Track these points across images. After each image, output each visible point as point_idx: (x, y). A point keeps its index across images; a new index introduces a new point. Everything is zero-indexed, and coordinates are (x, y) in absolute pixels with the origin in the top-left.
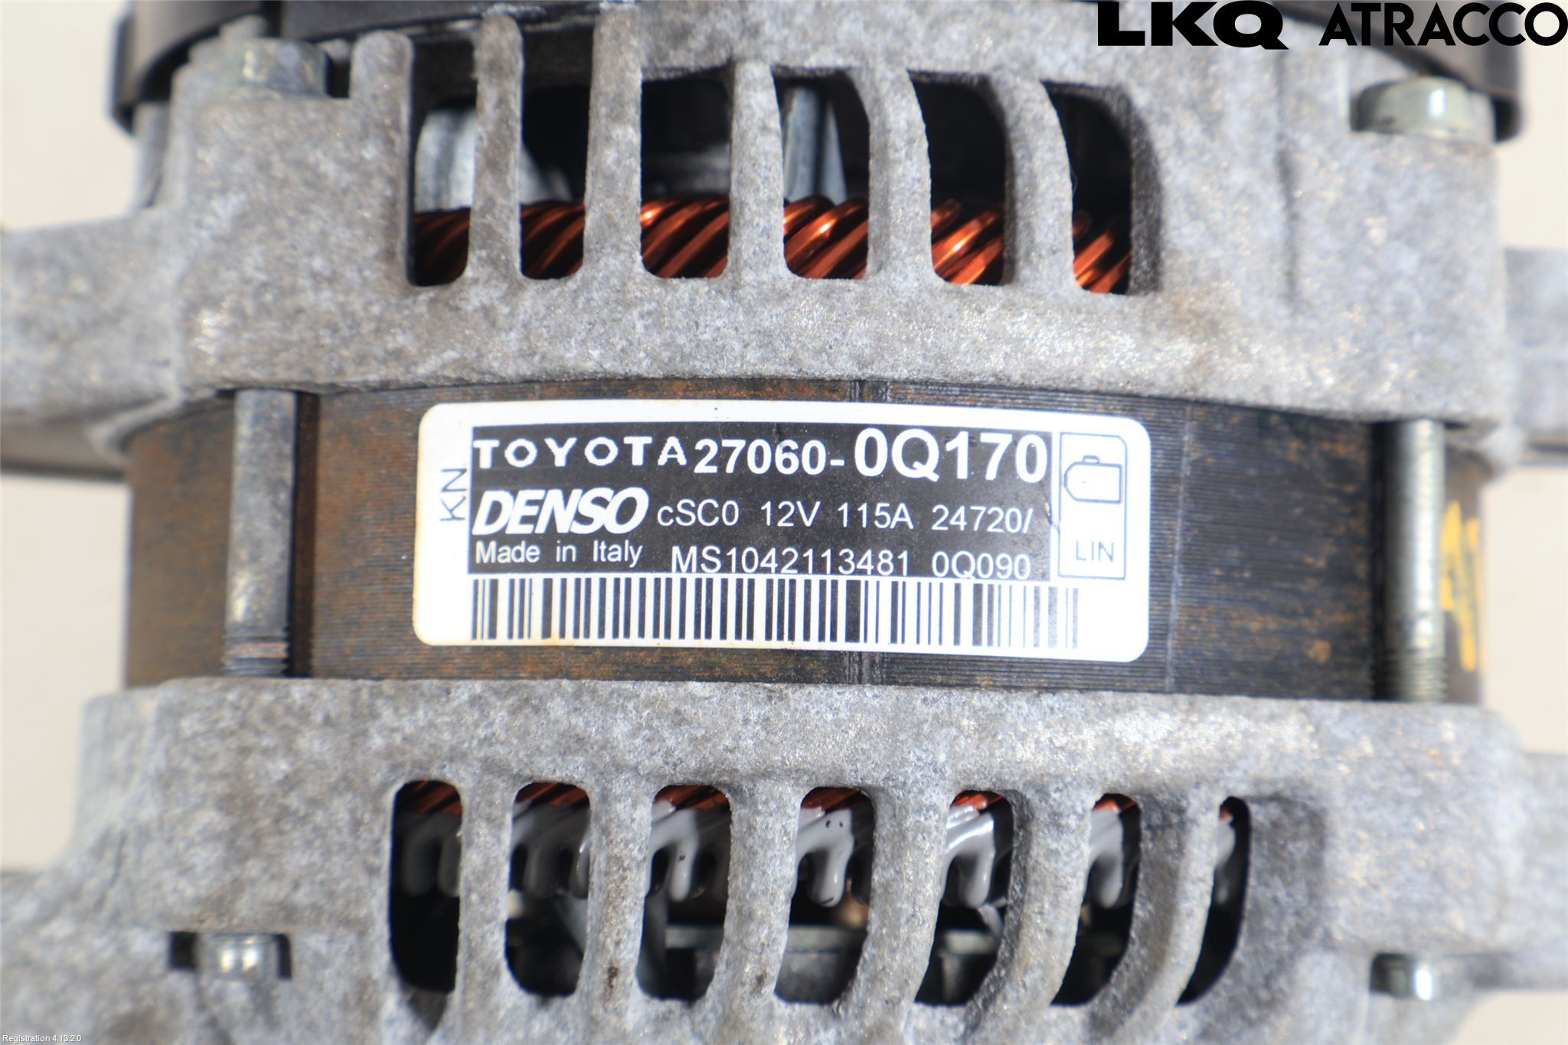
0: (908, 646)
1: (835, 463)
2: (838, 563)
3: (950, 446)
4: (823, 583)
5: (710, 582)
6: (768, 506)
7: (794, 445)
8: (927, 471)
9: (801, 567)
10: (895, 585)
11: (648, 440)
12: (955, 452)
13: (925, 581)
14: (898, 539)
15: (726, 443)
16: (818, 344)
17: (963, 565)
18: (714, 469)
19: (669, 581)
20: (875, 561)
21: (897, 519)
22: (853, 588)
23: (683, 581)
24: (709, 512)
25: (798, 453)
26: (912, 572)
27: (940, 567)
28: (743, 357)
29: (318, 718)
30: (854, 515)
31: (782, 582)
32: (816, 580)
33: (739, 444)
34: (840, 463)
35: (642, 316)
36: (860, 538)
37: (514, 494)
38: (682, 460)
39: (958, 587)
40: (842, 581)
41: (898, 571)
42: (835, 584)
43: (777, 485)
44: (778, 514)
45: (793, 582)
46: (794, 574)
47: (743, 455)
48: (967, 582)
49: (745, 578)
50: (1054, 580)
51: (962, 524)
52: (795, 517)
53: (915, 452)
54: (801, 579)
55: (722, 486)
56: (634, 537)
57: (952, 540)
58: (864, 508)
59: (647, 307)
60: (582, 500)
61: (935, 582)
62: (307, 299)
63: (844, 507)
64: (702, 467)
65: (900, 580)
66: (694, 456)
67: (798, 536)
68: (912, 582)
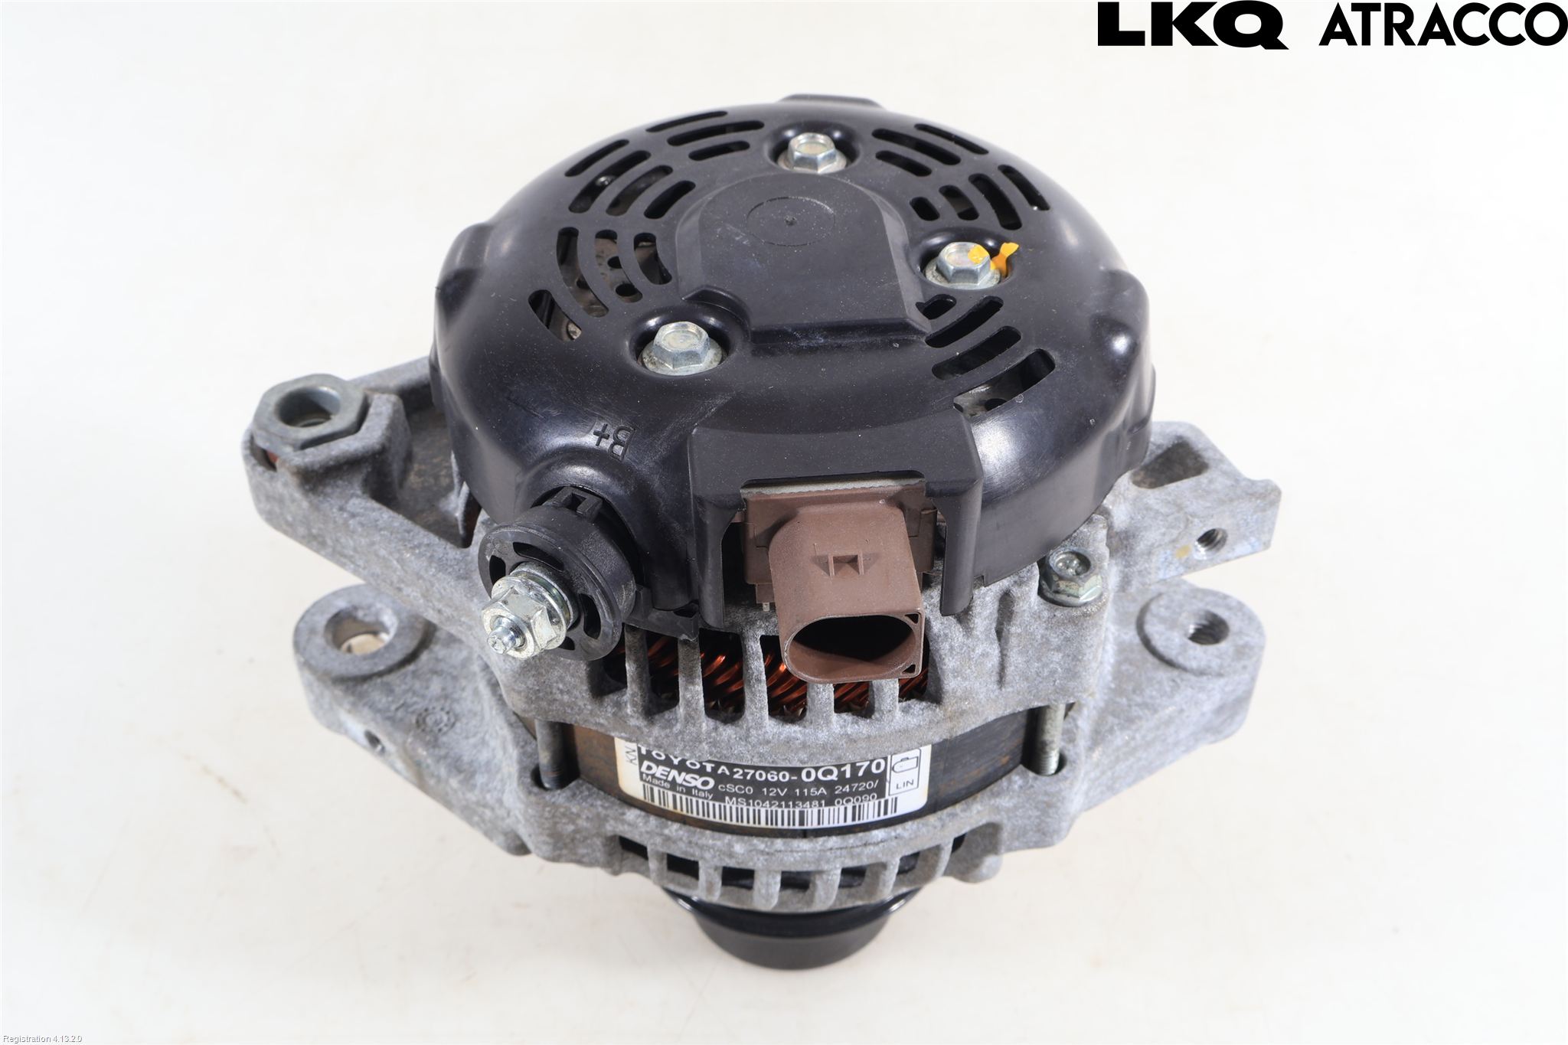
0: (826, 825)
1: (793, 778)
2: (794, 806)
3: (842, 769)
4: (789, 812)
5: (742, 809)
6: (765, 790)
7: (775, 773)
8: (834, 777)
9: (780, 806)
10: (819, 811)
11: (713, 765)
12: (845, 771)
13: (832, 808)
14: (820, 798)
15: (746, 771)
17: (848, 801)
18: (741, 778)
19: (725, 807)
20: (811, 804)
21: (820, 792)
22: (802, 813)
23: (731, 808)
24: (739, 789)
25: (778, 775)
26: (826, 805)
27: (838, 802)
28: (751, 760)
29: (584, 817)
30: (802, 793)
31: (772, 811)
32: (786, 811)
33: (752, 772)
34: (795, 778)
35: (707, 743)
36: (803, 799)
37: (658, 766)
38: (728, 773)
39: (846, 809)
40: (797, 811)
41: (820, 805)
42: (794, 812)
43: (767, 784)
44: (768, 792)
45: (776, 811)
46: (777, 808)
47: (754, 775)
48: (850, 807)
49: (757, 808)
50: (887, 797)
51: (848, 790)
52: (777, 793)
53: (829, 772)
54: (780, 810)
55: (744, 782)
56: (710, 791)
57: (843, 795)
58: (806, 790)
59: (709, 740)
60: (688, 777)
61: (836, 808)
63: (798, 791)
64: (736, 776)
65: (821, 809)
66: (733, 773)
67: (778, 797)
68: (826, 809)
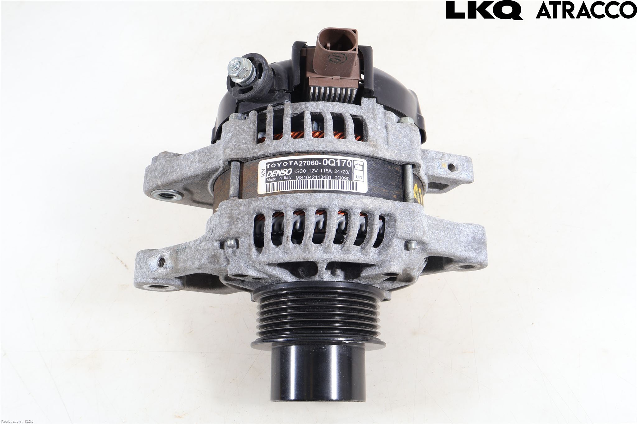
0: (331, 189)
1: (320, 163)
2: (321, 177)
3: (337, 161)
4: (318, 180)
5: (302, 181)
6: (310, 170)
7: (314, 161)
8: (334, 165)
9: (315, 178)
10: (329, 180)
11: (292, 162)
12: (338, 162)
13: (334, 180)
14: (329, 174)
15: (304, 161)
16: (317, 146)
17: (339, 178)
18: (302, 165)
19: (295, 181)
20: (326, 177)
21: (329, 171)
22: (323, 181)
23: (298, 181)
24: (301, 171)
25: (314, 162)
26: (331, 179)
27: (336, 178)
28: (306, 148)
29: (243, 205)
30: (323, 171)
31: (312, 180)
32: (317, 180)
33: (306, 161)
34: (321, 163)
35: (291, 143)
36: (324, 174)
37: (272, 171)
38: (297, 164)
39: (339, 181)
40: (321, 180)
41: (330, 179)
42: (320, 180)
43: (311, 167)
44: (311, 171)
45: (314, 180)
46: (314, 179)
47: (306, 163)
48: (340, 180)
49: (307, 180)
50: (353, 181)
51: (339, 172)
52: (314, 171)
53: (332, 162)
54: (315, 180)
55: (303, 167)
56: (290, 175)
57: (338, 175)
58: (324, 170)
59: (292, 142)
60: (282, 171)
61: (335, 180)
62: (242, 146)
63: (321, 170)
64: (300, 165)
65: (330, 180)
66: (299, 163)
67: (314, 174)
68: (332, 180)
